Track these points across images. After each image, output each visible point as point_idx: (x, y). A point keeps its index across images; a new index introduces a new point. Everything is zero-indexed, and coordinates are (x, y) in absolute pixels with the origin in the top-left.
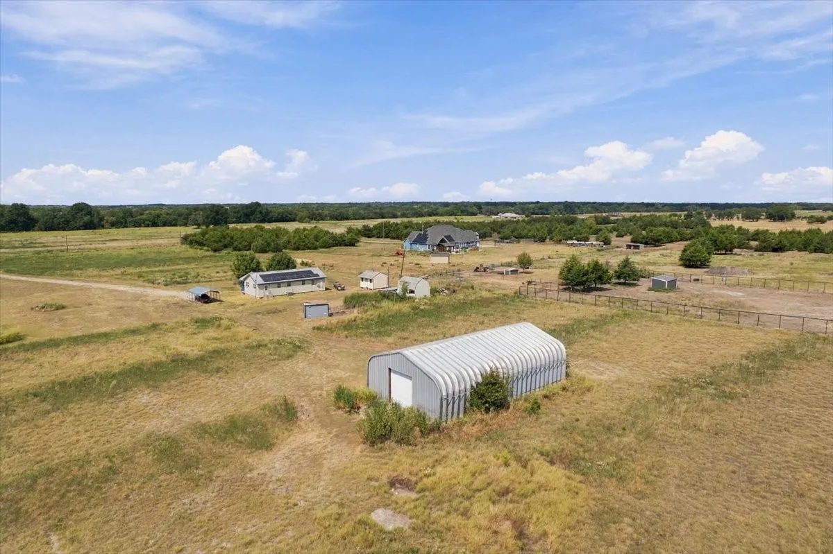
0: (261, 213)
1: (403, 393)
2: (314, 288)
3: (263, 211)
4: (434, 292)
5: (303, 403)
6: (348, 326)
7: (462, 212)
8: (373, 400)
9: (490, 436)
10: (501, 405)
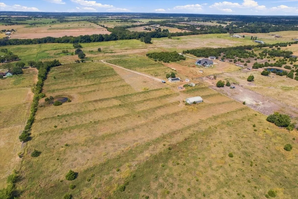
0: (158, 35)
1: (188, 102)
2: (178, 81)
3: (159, 34)
4: (196, 84)
5: (180, 101)
6: (184, 92)
7: (221, 32)
8: (186, 102)
9: (193, 106)
10: (195, 104)
